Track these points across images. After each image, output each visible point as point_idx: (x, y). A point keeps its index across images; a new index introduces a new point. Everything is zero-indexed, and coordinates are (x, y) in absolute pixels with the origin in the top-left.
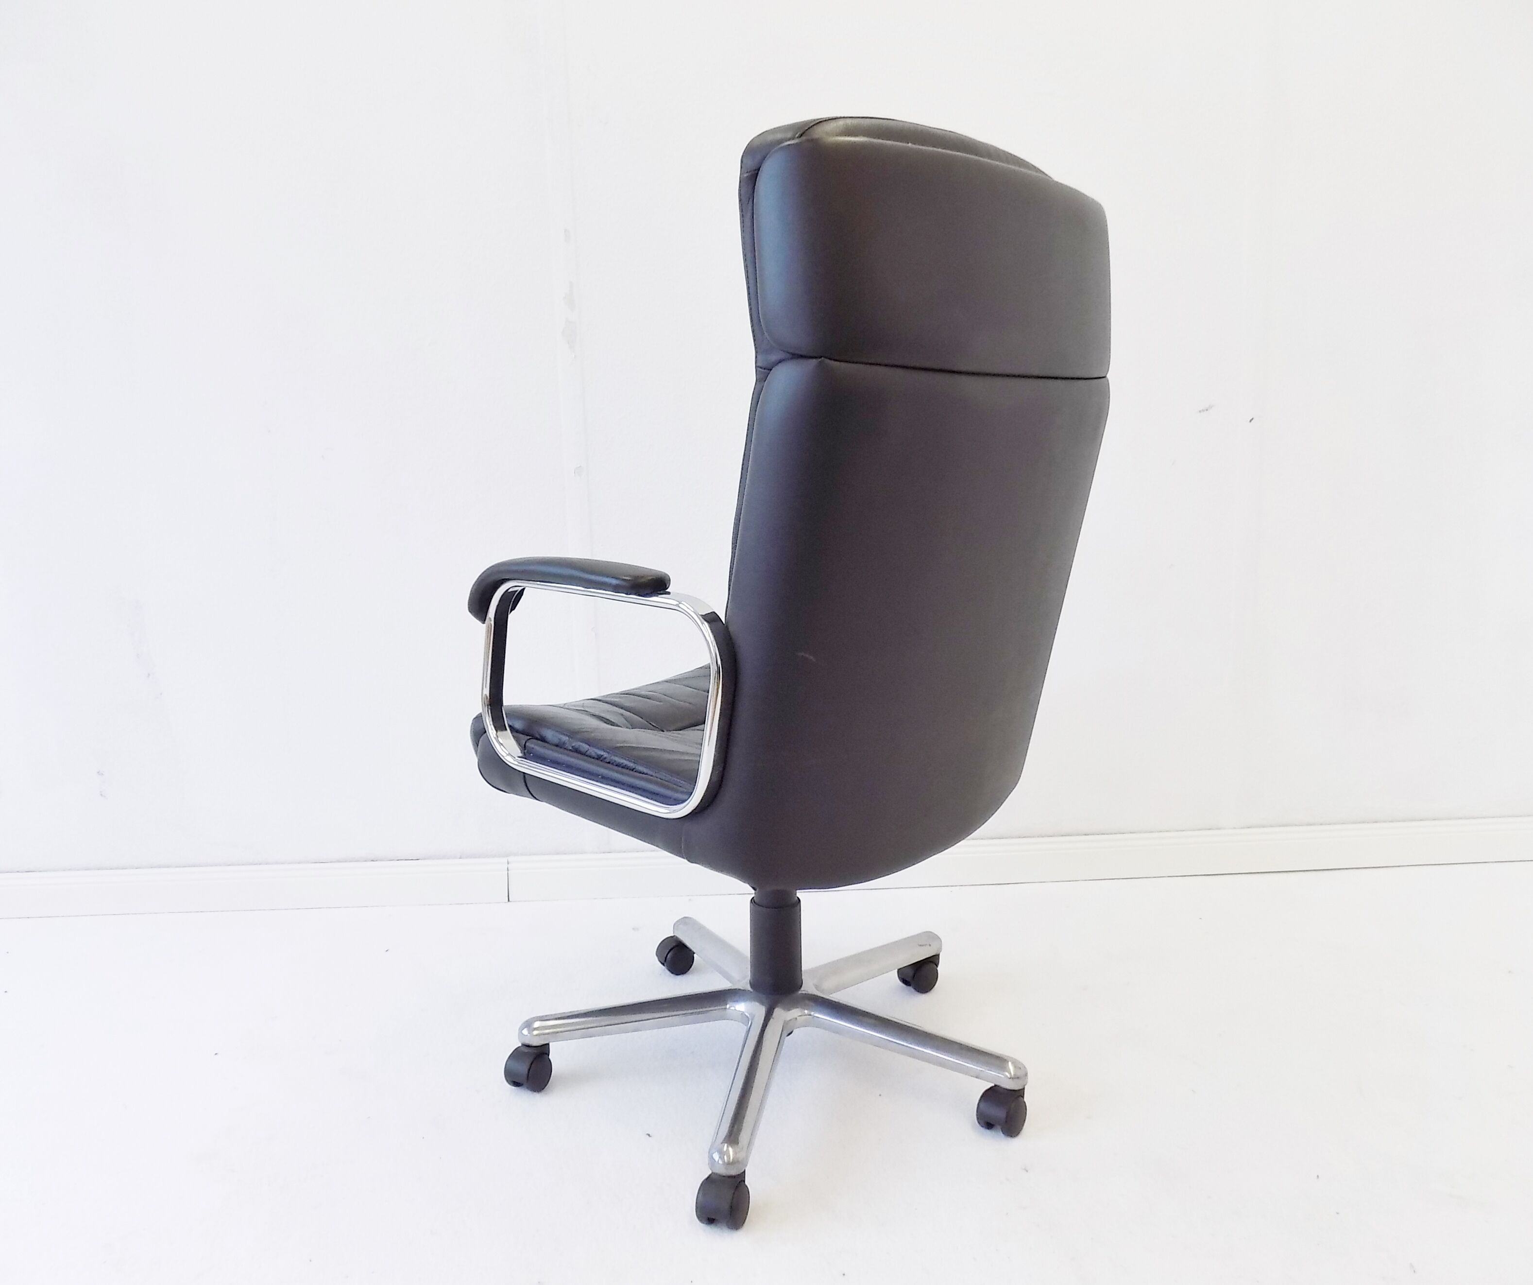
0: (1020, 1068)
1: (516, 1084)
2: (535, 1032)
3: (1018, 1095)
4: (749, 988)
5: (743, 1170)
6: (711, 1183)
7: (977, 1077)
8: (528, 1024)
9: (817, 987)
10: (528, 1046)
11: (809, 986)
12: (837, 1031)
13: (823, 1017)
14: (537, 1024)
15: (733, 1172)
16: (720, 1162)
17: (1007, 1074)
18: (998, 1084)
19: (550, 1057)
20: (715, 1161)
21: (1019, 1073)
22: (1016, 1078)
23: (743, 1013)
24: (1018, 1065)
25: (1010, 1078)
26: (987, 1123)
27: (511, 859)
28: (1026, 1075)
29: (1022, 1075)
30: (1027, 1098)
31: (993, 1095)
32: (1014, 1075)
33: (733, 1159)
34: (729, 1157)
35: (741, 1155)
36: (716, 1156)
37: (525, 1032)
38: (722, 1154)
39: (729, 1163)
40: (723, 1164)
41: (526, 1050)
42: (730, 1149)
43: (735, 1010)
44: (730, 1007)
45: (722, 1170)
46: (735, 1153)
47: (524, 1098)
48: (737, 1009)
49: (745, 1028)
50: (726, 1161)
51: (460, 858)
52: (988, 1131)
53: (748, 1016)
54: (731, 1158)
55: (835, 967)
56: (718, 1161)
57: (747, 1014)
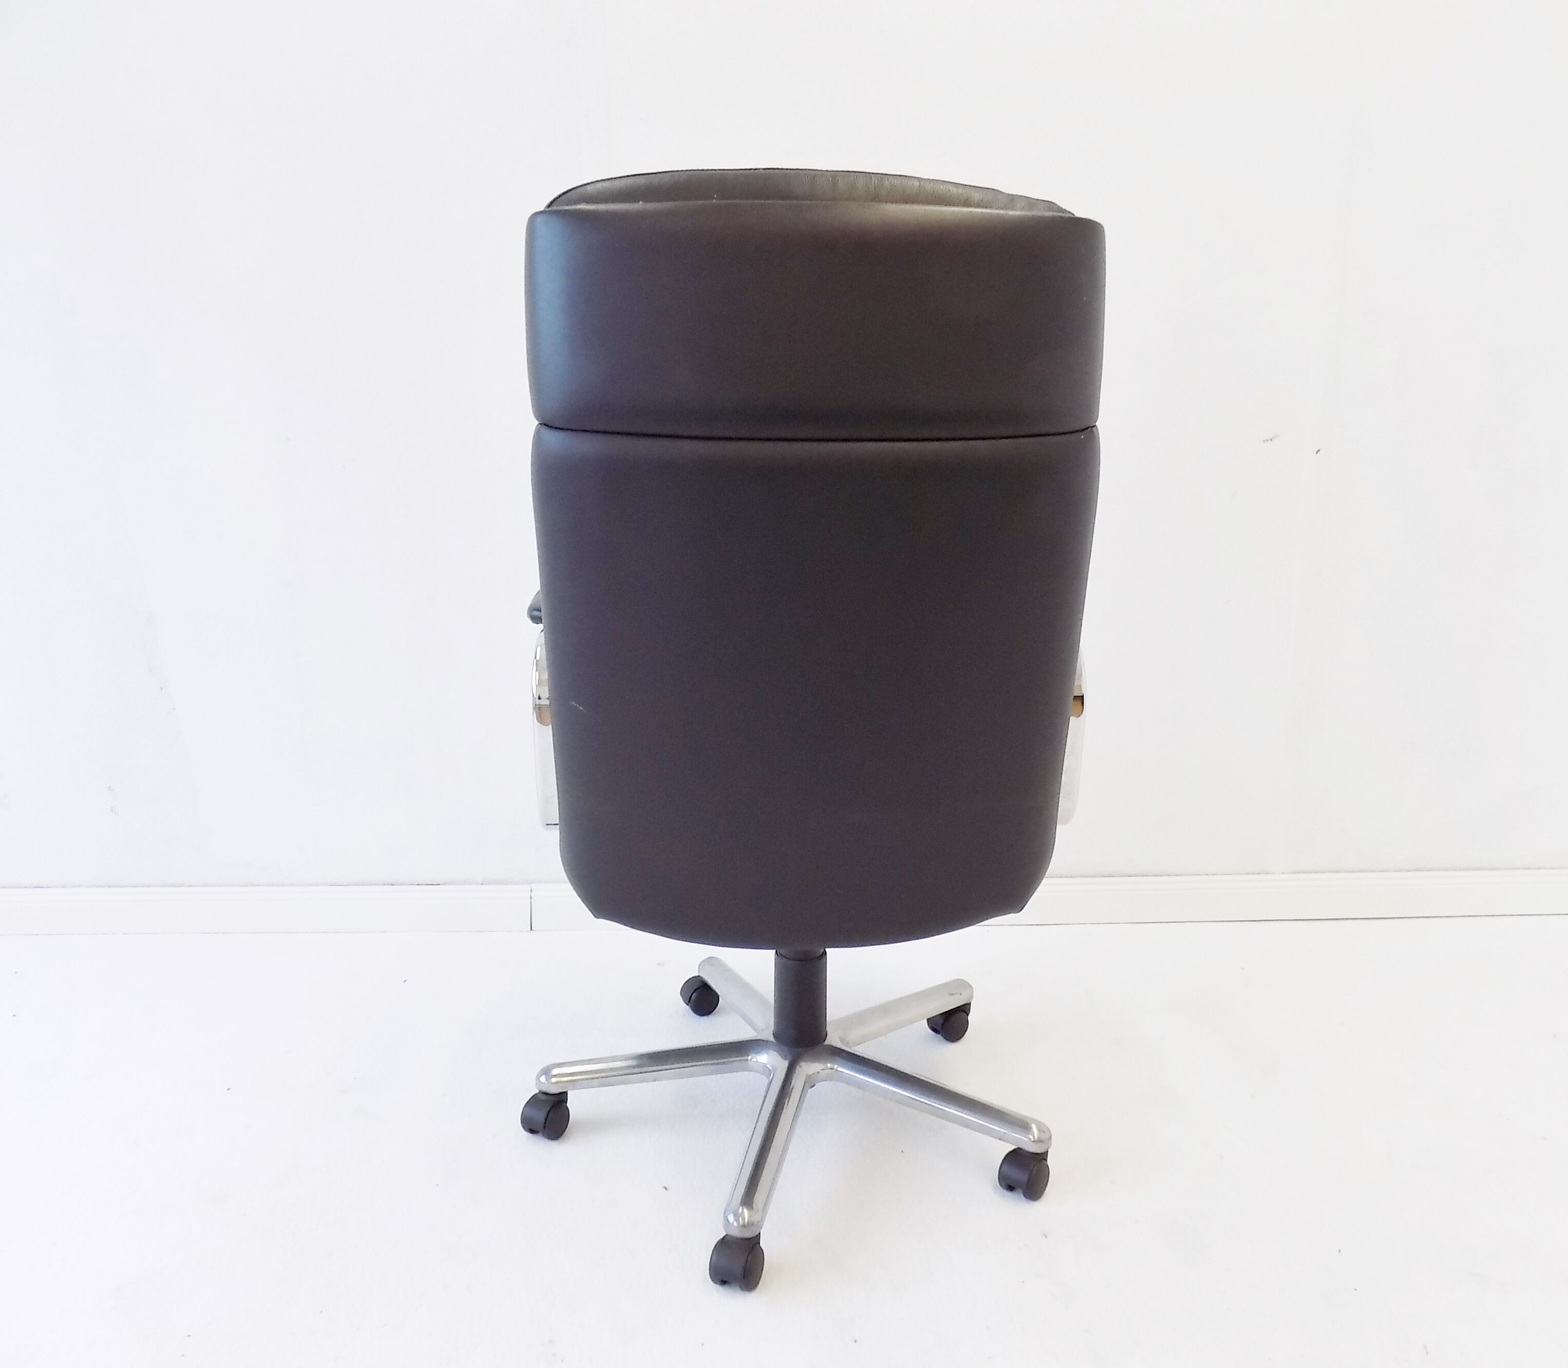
0: (1044, 1132)
1: (532, 1131)
2: (554, 1080)
3: (1042, 1157)
4: (772, 1039)
5: (758, 1233)
6: (725, 1244)
7: (1000, 1139)
8: (546, 1072)
9: (842, 1040)
10: (546, 1094)
11: (833, 1038)
12: (861, 1086)
13: (846, 1071)
14: (555, 1071)
15: (748, 1234)
16: (735, 1224)
17: (1031, 1137)
18: (1020, 1147)
19: (568, 1105)
20: (730, 1222)
21: (1044, 1137)
22: (1040, 1141)
23: (765, 1066)
24: (1042, 1128)
25: (1034, 1142)
26: (1009, 1184)
27: (534, 886)
28: (1050, 1138)
29: (1046, 1139)
30: (1050, 1161)
31: (1016, 1157)
32: (1038, 1139)
33: (748, 1221)
34: (744, 1219)
35: (756, 1218)
36: (731, 1218)
37: (543, 1079)
38: (736, 1215)
39: (744, 1226)
40: (737, 1227)
41: (544, 1097)
42: (746, 1211)
43: (757, 1061)
44: (751, 1059)
45: (736, 1233)
46: (750, 1216)
47: (539, 1146)
48: (759, 1061)
49: (766, 1081)
50: (741, 1223)
51: (482, 884)
52: (1009, 1194)
53: (771, 1068)
54: (746, 1221)
55: (860, 1018)
56: (733, 1223)
57: (768, 1066)
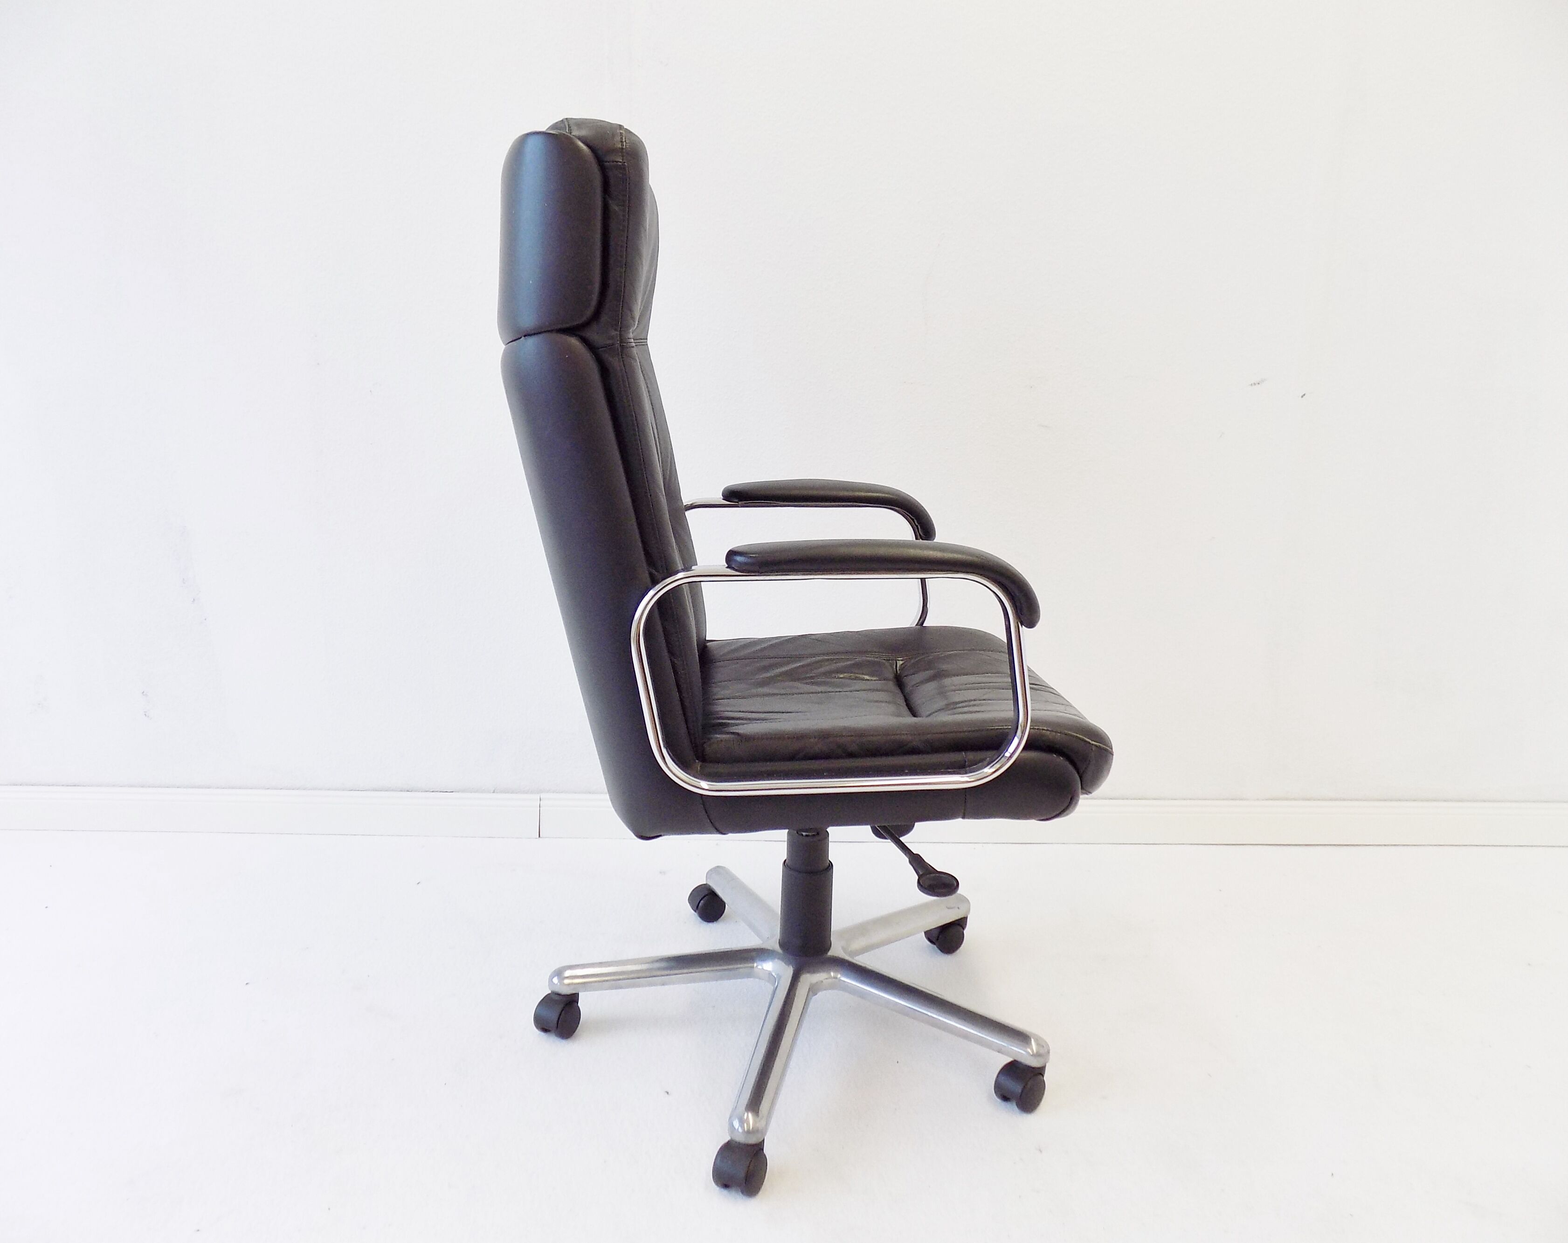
0: (1043, 1046)
1: (544, 1031)
2: (567, 981)
3: (1039, 1072)
4: (777, 947)
5: (763, 1139)
6: (729, 1149)
7: (998, 1052)
8: (559, 973)
9: (844, 949)
10: (559, 994)
11: (837, 949)
12: (862, 995)
13: (846, 980)
14: (568, 973)
15: (753, 1140)
16: (740, 1130)
17: (1029, 1050)
18: (1018, 1059)
19: (579, 1004)
20: (735, 1129)
21: (1042, 1051)
22: (1038, 1055)
23: (770, 974)
24: (1041, 1043)
25: (1032, 1056)
26: (1004, 1095)
27: (543, 796)
28: (1048, 1052)
29: (1044, 1054)
30: (1047, 1077)
31: (1013, 1069)
32: (1037, 1053)
33: (753, 1128)
34: (748, 1125)
35: (761, 1124)
36: (736, 1124)
37: (555, 980)
38: (742, 1121)
39: (748, 1132)
40: (742, 1132)
41: (557, 998)
42: (750, 1115)
43: (763, 969)
44: (757, 966)
45: (741, 1138)
46: (755, 1122)
47: (551, 1045)
48: (765, 968)
49: (772, 988)
50: (746, 1129)
51: (494, 792)
52: (1004, 1105)
53: (776, 976)
54: (751, 1128)
55: (862, 929)
56: (738, 1129)
57: (774, 974)
